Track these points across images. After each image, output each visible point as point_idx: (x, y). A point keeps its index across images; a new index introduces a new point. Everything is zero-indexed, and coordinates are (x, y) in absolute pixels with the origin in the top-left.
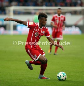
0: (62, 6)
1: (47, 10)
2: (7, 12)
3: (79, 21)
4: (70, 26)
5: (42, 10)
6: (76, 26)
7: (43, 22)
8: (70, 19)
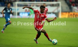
0: (45, 1)
1: (36, 4)
2: (14, 5)
3: (55, 10)
4: (50, 13)
5: (34, 4)
6: (53, 13)
7: (42, 11)
8: (50, 9)
